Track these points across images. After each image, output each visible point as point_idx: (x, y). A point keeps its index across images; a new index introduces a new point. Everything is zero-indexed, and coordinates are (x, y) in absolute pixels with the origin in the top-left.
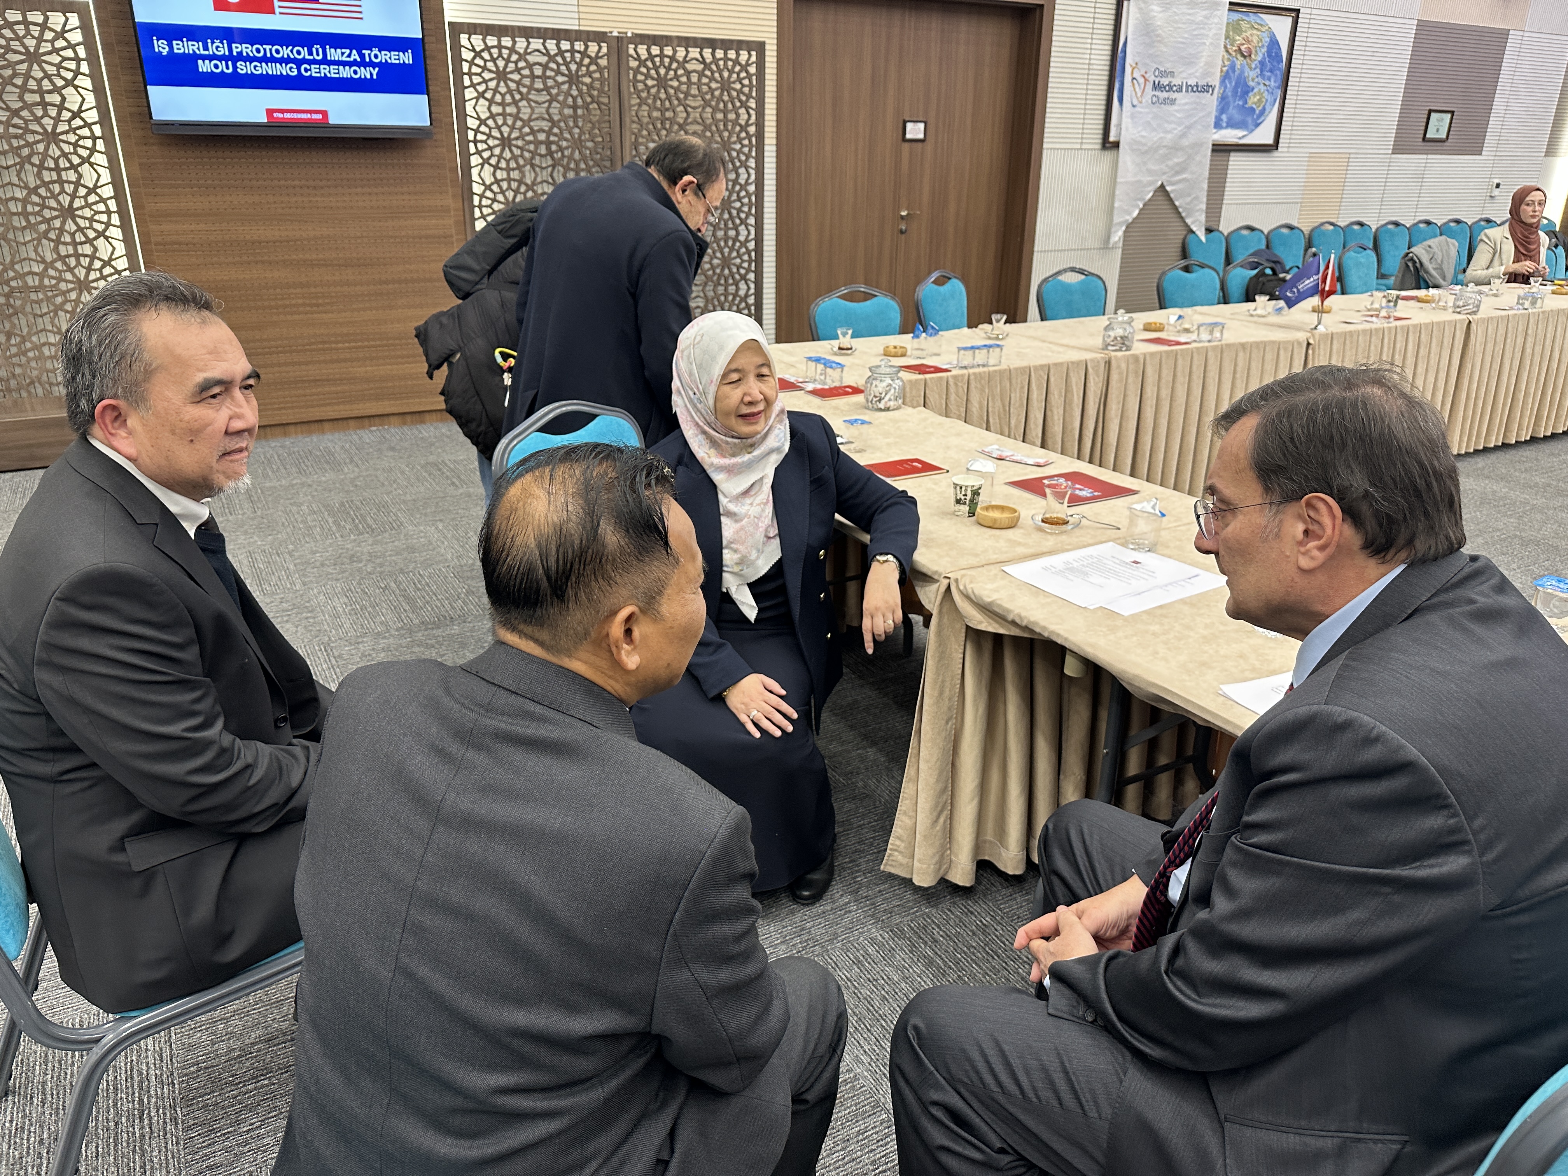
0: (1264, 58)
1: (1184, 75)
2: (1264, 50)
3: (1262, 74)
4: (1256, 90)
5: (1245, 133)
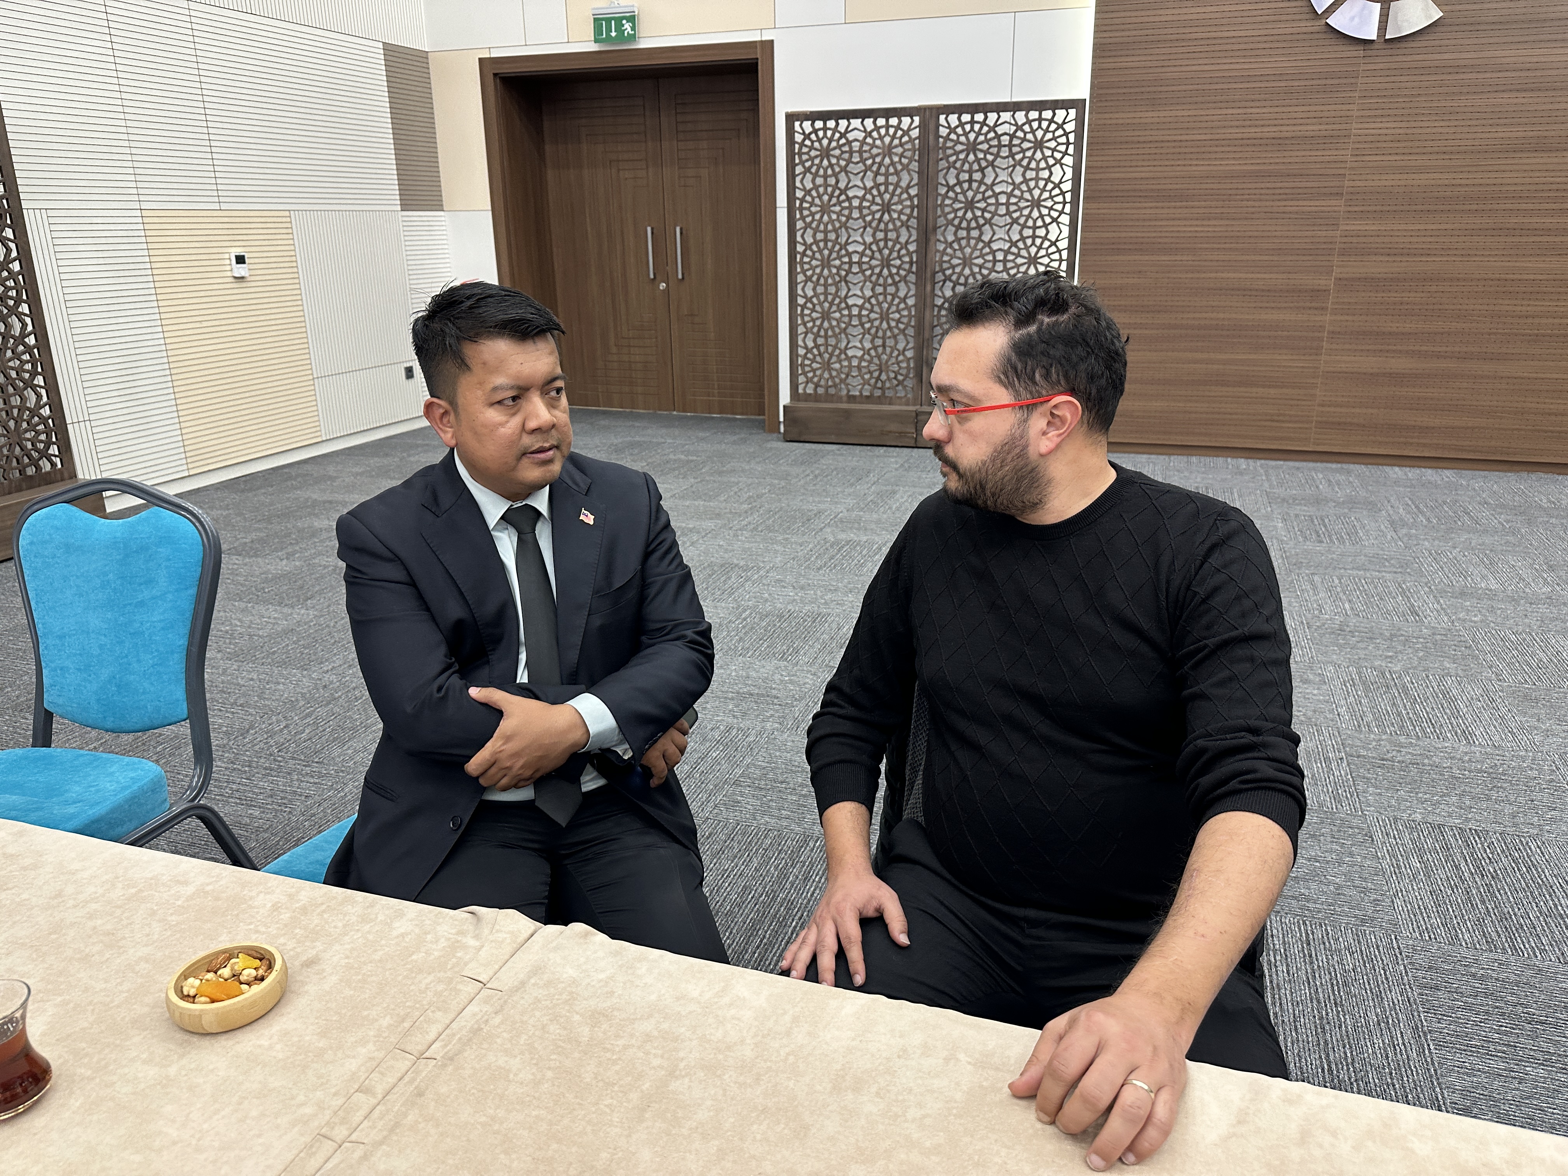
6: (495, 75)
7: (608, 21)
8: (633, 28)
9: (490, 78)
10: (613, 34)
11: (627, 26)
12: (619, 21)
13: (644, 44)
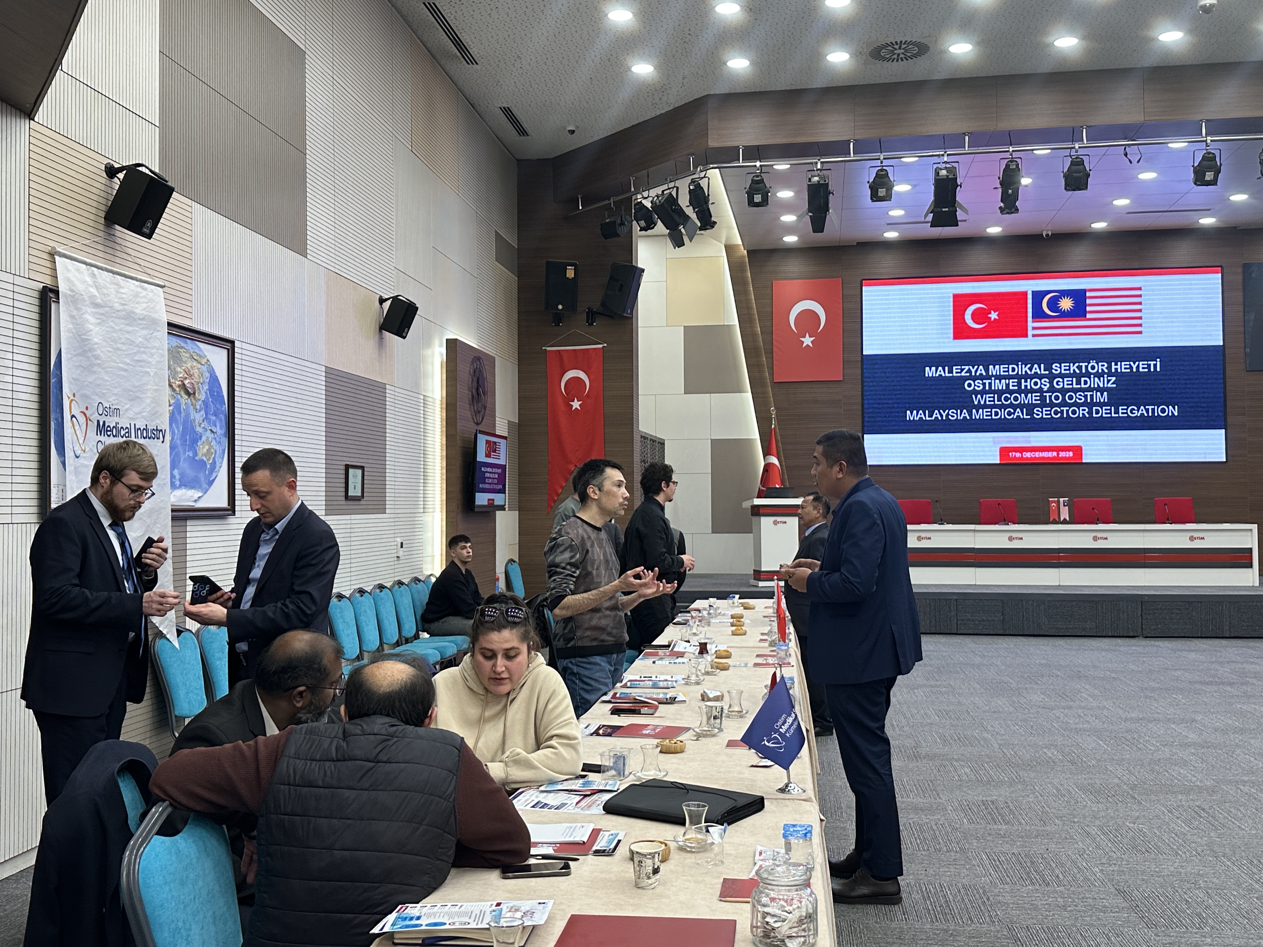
0: (207, 397)
1: (131, 414)
2: (206, 387)
3: (206, 418)
4: (204, 438)
5: (200, 494)
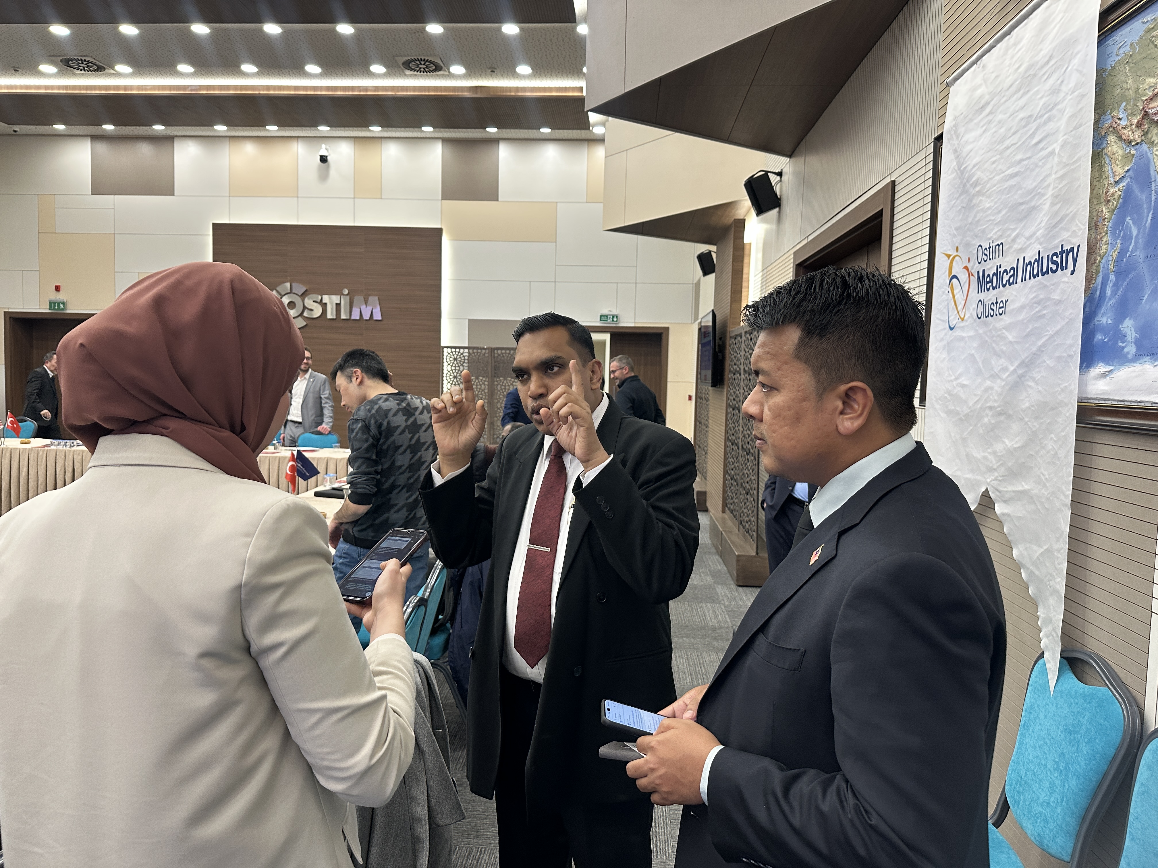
6: (10, 317)
7: (55, 303)
8: (64, 306)
9: (8, 319)
10: (56, 307)
11: (62, 306)
12: (59, 304)
13: (68, 312)
